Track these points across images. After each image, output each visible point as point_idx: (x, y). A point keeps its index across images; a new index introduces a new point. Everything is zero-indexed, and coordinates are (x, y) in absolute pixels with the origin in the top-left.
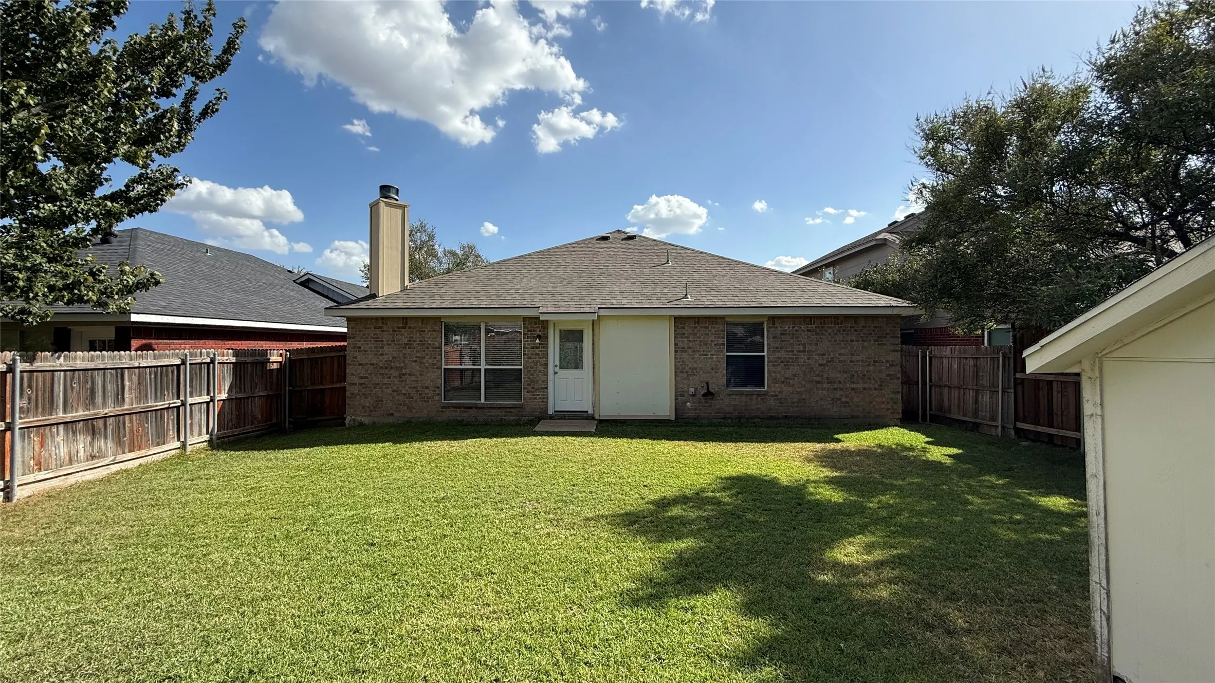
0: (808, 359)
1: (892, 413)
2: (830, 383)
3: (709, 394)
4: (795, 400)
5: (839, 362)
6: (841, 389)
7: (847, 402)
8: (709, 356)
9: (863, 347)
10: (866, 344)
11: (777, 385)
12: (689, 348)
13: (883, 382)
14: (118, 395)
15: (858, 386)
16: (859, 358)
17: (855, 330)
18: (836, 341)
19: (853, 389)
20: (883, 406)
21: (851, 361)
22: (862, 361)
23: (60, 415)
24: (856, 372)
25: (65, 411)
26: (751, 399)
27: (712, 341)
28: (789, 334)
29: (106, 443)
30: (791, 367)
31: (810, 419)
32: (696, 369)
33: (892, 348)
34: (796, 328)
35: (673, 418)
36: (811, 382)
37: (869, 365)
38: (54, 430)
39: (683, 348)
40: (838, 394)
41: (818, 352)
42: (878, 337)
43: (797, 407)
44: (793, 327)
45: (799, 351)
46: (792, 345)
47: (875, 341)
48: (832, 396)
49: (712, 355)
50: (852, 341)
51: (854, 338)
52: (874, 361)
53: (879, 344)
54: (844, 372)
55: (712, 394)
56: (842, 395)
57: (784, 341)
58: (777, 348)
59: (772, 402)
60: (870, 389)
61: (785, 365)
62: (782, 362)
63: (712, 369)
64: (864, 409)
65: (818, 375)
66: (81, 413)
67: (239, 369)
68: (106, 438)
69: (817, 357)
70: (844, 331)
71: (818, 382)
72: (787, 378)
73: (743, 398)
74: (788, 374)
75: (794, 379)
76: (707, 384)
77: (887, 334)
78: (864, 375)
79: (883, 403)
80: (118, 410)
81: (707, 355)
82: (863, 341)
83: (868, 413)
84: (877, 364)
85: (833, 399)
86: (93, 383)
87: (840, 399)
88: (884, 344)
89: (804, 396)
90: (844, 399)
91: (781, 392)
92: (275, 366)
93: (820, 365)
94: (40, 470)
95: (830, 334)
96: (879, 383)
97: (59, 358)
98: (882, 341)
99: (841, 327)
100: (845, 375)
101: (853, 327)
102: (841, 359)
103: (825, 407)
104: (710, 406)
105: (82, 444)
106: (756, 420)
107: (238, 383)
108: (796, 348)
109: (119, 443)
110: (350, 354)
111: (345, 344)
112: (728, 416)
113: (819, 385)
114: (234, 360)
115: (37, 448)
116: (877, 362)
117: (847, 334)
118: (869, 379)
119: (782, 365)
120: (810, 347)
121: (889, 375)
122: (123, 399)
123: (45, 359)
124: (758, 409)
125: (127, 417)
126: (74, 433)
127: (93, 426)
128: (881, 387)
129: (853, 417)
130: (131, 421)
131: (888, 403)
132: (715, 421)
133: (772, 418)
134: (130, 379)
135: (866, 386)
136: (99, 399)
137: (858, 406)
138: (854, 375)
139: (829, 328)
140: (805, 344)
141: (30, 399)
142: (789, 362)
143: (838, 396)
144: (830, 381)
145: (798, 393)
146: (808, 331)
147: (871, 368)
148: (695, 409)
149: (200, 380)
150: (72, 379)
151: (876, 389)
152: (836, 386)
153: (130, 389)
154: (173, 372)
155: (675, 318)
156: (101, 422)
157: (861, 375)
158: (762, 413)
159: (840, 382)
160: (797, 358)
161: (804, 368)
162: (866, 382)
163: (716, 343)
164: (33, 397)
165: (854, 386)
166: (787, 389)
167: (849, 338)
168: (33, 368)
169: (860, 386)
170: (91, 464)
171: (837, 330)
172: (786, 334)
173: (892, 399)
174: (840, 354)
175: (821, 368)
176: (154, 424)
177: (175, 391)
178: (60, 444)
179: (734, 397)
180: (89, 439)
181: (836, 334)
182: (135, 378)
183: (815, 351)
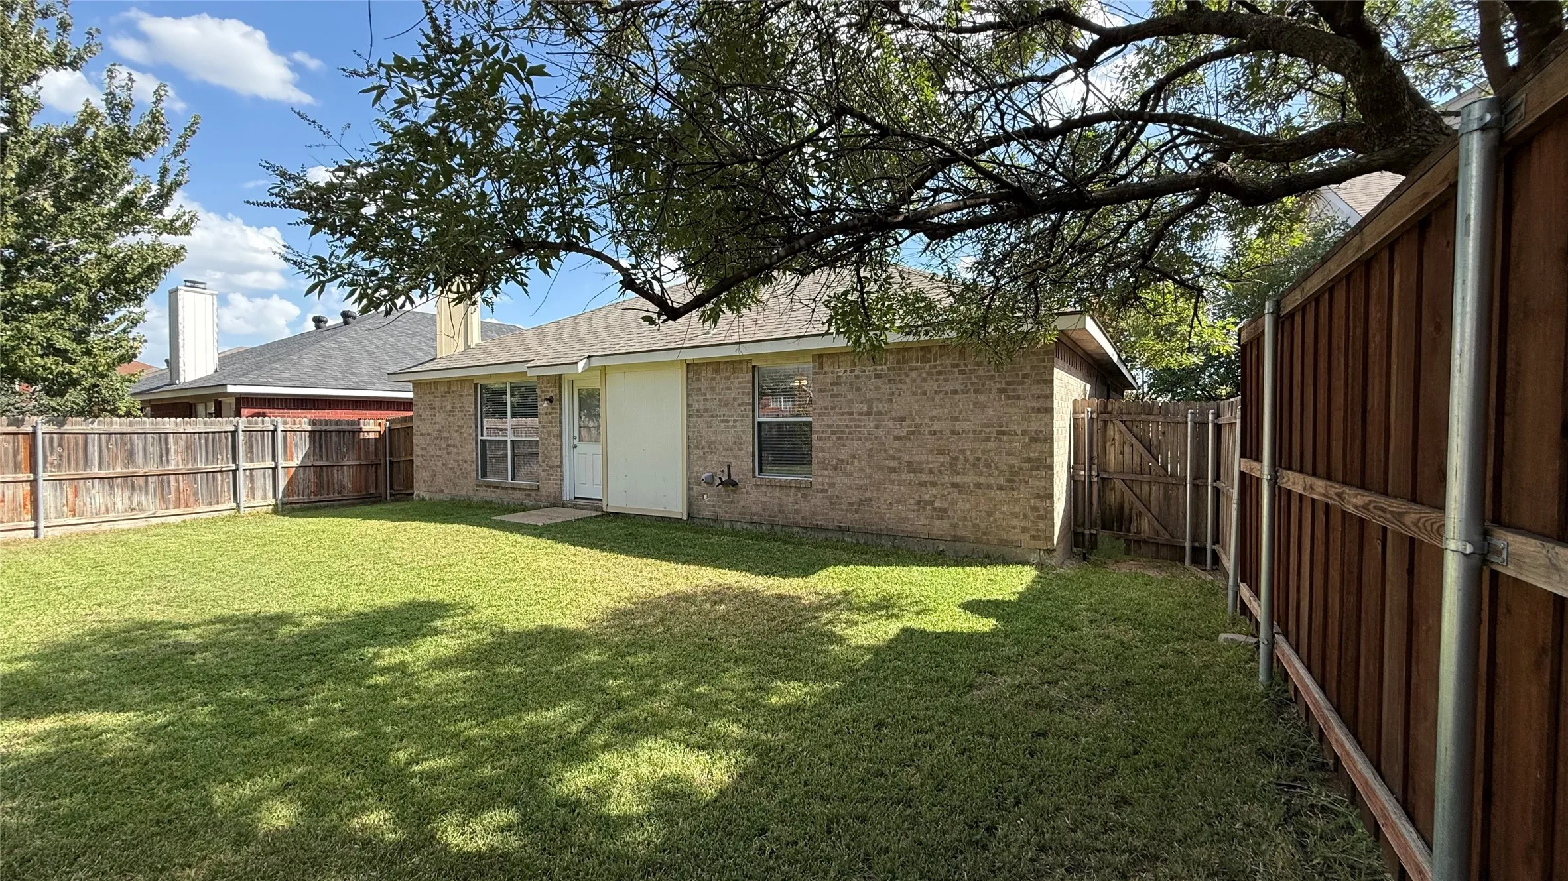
0: (877, 427)
1: (1033, 538)
2: (914, 472)
3: (730, 484)
4: (854, 500)
5: (930, 433)
6: (934, 484)
7: (945, 510)
8: (731, 424)
9: (975, 404)
10: (982, 398)
11: (826, 472)
12: (706, 411)
13: (1016, 474)
14: (161, 457)
15: (967, 479)
16: (967, 425)
17: (962, 372)
18: (924, 393)
19: (955, 485)
20: (1015, 522)
21: (953, 432)
22: (974, 431)
23: (95, 471)
24: (963, 452)
25: (100, 468)
26: (787, 495)
27: (735, 399)
28: (845, 383)
29: (147, 499)
30: (847, 443)
31: (880, 535)
32: (714, 442)
33: (1036, 405)
34: (857, 372)
35: (685, 518)
36: (880, 468)
37: (987, 440)
38: (89, 483)
39: (698, 411)
40: (928, 494)
41: (894, 415)
42: (1008, 383)
43: (857, 512)
44: (851, 371)
45: (861, 414)
46: (850, 402)
47: (1001, 391)
48: (917, 497)
49: (735, 421)
50: (955, 392)
51: (958, 387)
52: (999, 432)
53: (1008, 398)
54: (941, 452)
55: (735, 484)
56: (934, 496)
57: (837, 396)
58: (826, 408)
59: (818, 501)
60: (989, 487)
61: (839, 438)
62: (834, 433)
63: (735, 443)
64: (976, 526)
65: (893, 458)
66: (118, 470)
67: (318, 438)
68: (147, 493)
69: (891, 424)
70: (939, 373)
71: (893, 470)
72: (842, 461)
73: (777, 493)
74: (844, 453)
75: (853, 463)
76: (729, 467)
77: (1025, 376)
78: (978, 459)
79: (1015, 515)
80: (160, 470)
81: (727, 421)
82: (976, 392)
83: (984, 534)
84: (1005, 437)
85: (918, 503)
86: (132, 445)
87: (932, 503)
88: (1018, 398)
89: (868, 495)
90: (937, 504)
91: (832, 485)
92: (372, 436)
93: (897, 438)
94: (74, 515)
95: (914, 381)
96: (1007, 475)
97: (92, 423)
98: (1014, 390)
99: (935, 366)
100: (941, 459)
101: (957, 366)
102: (935, 427)
103: (903, 515)
104: (732, 502)
105: (121, 498)
106: (795, 530)
107: (317, 450)
108: (856, 408)
109: (163, 499)
110: (416, 423)
111: (410, 413)
112: (755, 519)
113: (894, 476)
114: (309, 428)
115: (70, 497)
116: (1004, 433)
117: (946, 380)
118: (988, 466)
119: (834, 437)
120: (880, 405)
121: (1029, 460)
122: (168, 461)
123: (76, 423)
124: (797, 512)
125: (172, 477)
126: (111, 487)
127: (133, 483)
128: (1011, 485)
129: (956, 539)
130: (177, 481)
131: (1025, 516)
132: (738, 526)
133: (817, 528)
134: (176, 443)
135: (982, 480)
136: (139, 458)
137: (965, 519)
138: (956, 459)
139: (912, 369)
140: (870, 401)
141: (61, 456)
142: (843, 432)
143: (927, 497)
144: (913, 469)
145: (860, 488)
146: (877, 376)
147: (992, 445)
148: (714, 506)
149: (263, 446)
150: (108, 442)
151: (1000, 488)
152: (924, 477)
153: (177, 452)
154: (227, 438)
155: (688, 365)
156: (142, 480)
157: (971, 459)
158: (803, 518)
159: (931, 472)
160: (858, 427)
161: (869, 444)
162: (981, 474)
163: (740, 401)
164: (65, 454)
165: (958, 479)
166: (841, 480)
167: (948, 388)
168: (62, 430)
169: (969, 479)
170: (128, 515)
171: (928, 373)
172: (840, 384)
173: (1035, 509)
174: (931, 419)
175: (897, 444)
176: (205, 485)
177: (230, 456)
178: (96, 496)
179: (764, 489)
180: (127, 493)
181: (924, 380)
182: (182, 443)
183: (887, 413)
